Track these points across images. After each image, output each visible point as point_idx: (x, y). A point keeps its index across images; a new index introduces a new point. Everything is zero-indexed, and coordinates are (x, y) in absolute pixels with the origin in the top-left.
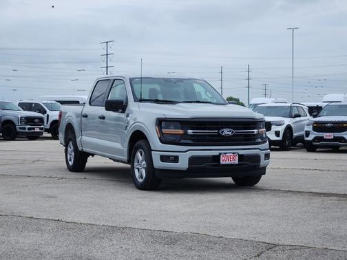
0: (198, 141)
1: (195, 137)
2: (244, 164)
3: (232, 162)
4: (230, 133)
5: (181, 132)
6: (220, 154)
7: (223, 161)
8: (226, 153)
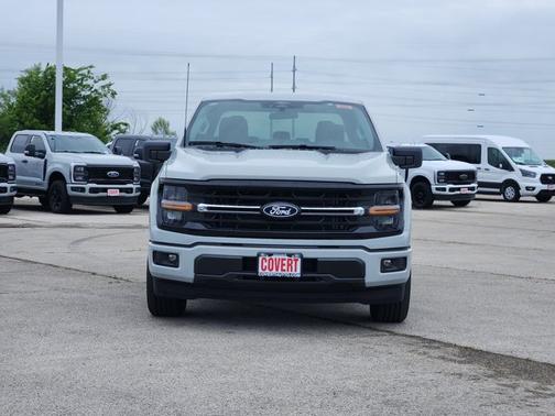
0: (217, 225)
1: (212, 219)
2: (321, 279)
3: (287, 274)
4: (287, 213)
5: (187, 206)
6: (259, 255)
7: (265, 269)
8: (270, 255)
